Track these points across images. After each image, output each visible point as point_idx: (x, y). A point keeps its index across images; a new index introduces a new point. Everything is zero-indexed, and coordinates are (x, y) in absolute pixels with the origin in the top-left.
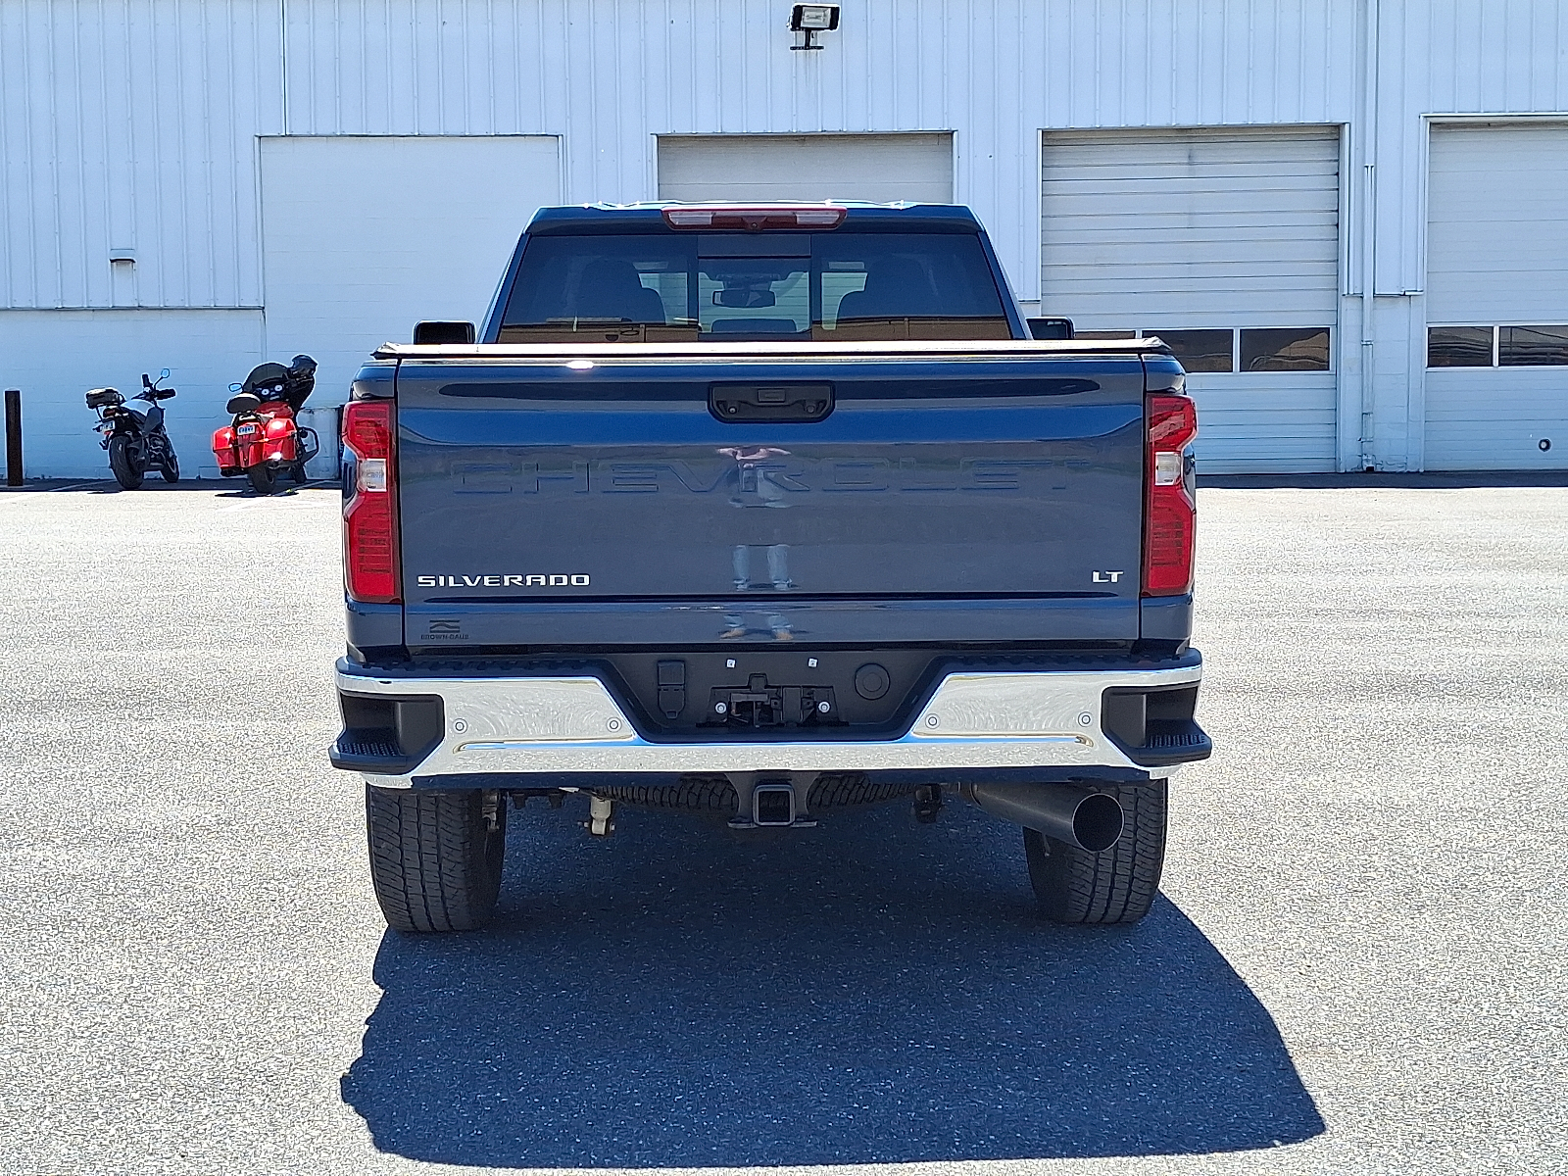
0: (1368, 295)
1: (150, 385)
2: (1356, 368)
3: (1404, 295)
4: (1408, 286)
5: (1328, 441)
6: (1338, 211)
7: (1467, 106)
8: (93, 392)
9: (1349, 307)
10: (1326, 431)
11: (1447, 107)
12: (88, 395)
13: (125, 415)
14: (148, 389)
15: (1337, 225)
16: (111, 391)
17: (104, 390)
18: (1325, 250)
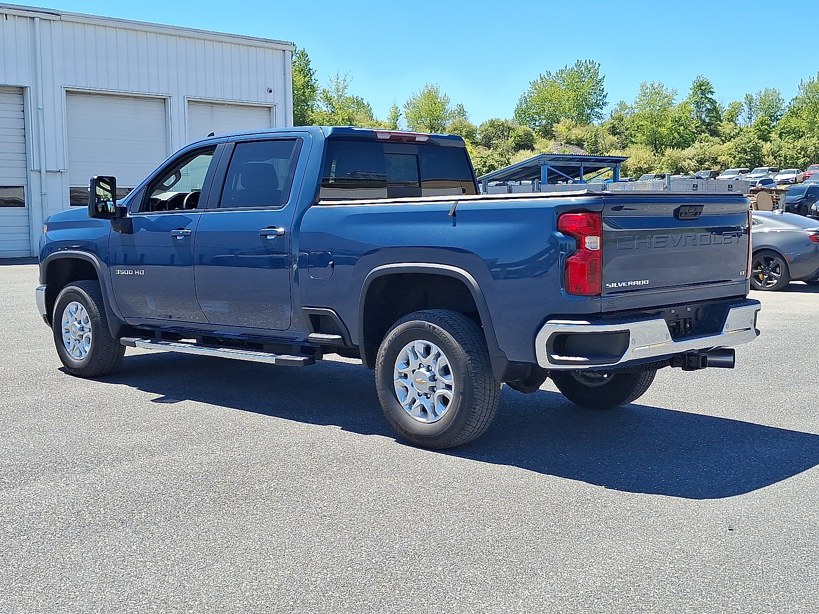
0: (43, 171)
2: (39, 206)
3: (59, 171)
4: (61, 168)
5: (25, 241)
6: (24, 129)
7: (81, 84)
9: (34, 177)
10: (25, 237)
11: (72, 84)
15: (25, 136)
18: (19, 148)
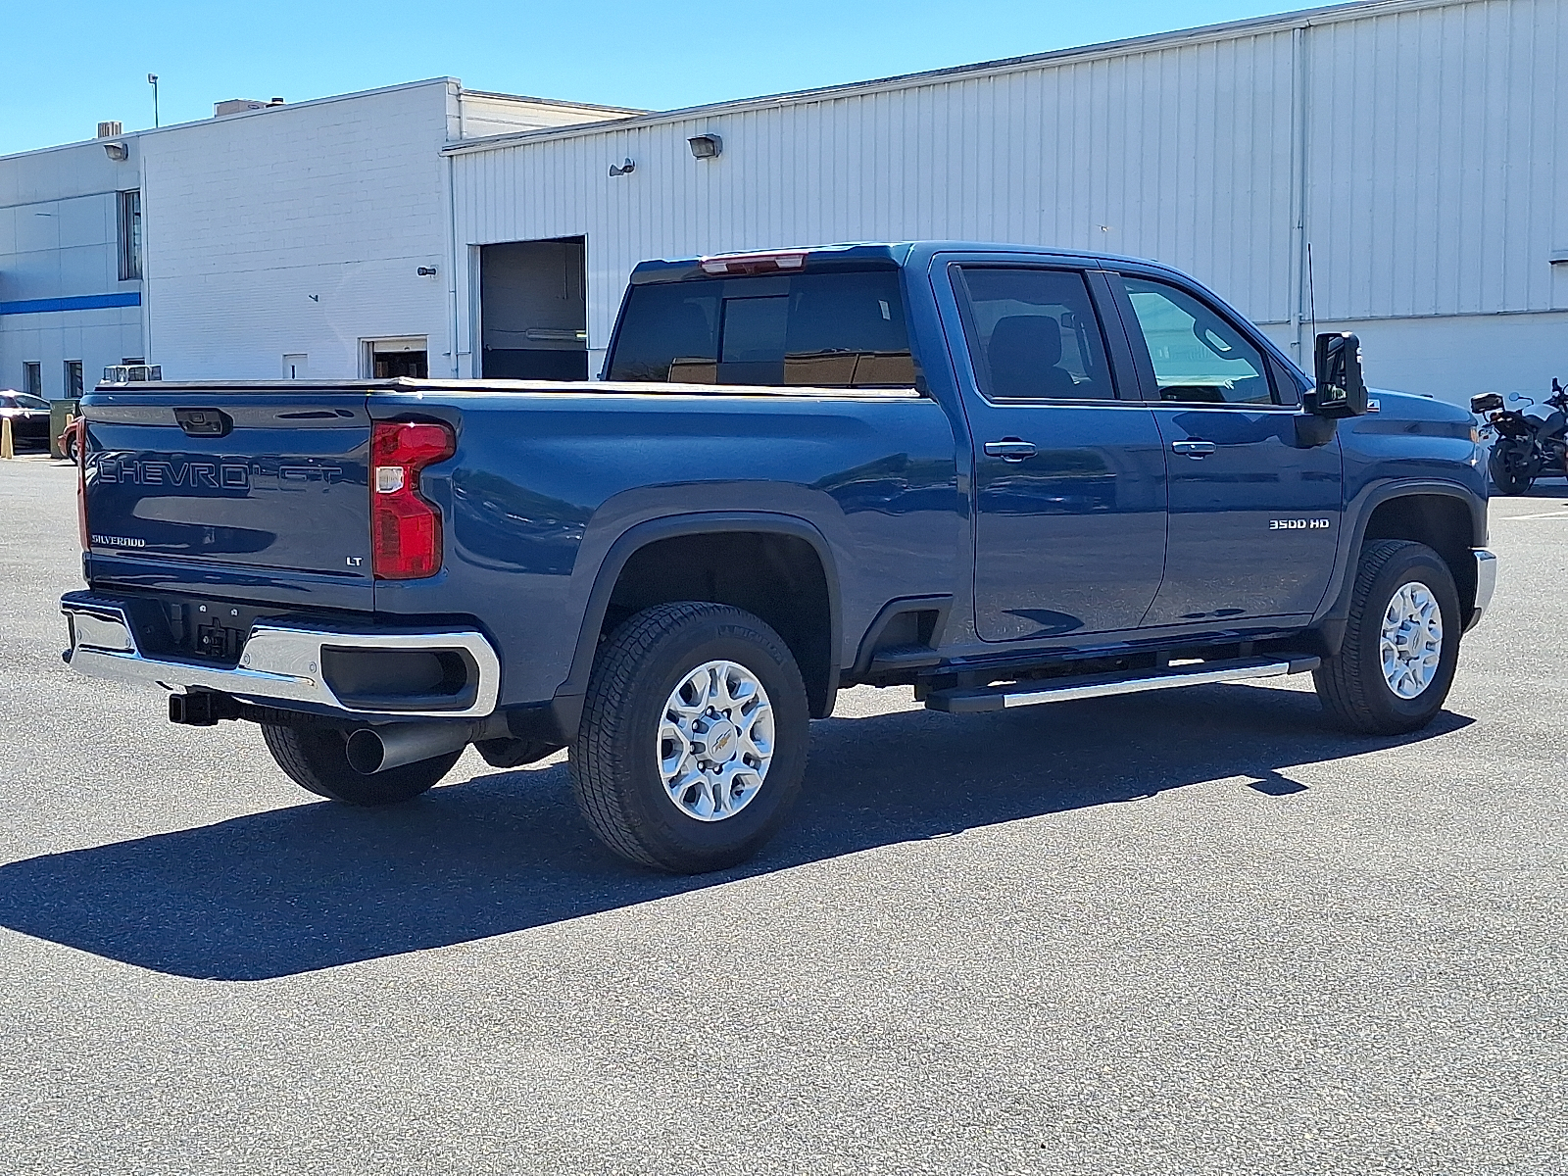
1: (1559, 389)
8: (1477, 397)
12: (1472, 400)
13: (1509, 420)
14: (1557, 393)
16: (1494, 396)
17: (1486, 394)
